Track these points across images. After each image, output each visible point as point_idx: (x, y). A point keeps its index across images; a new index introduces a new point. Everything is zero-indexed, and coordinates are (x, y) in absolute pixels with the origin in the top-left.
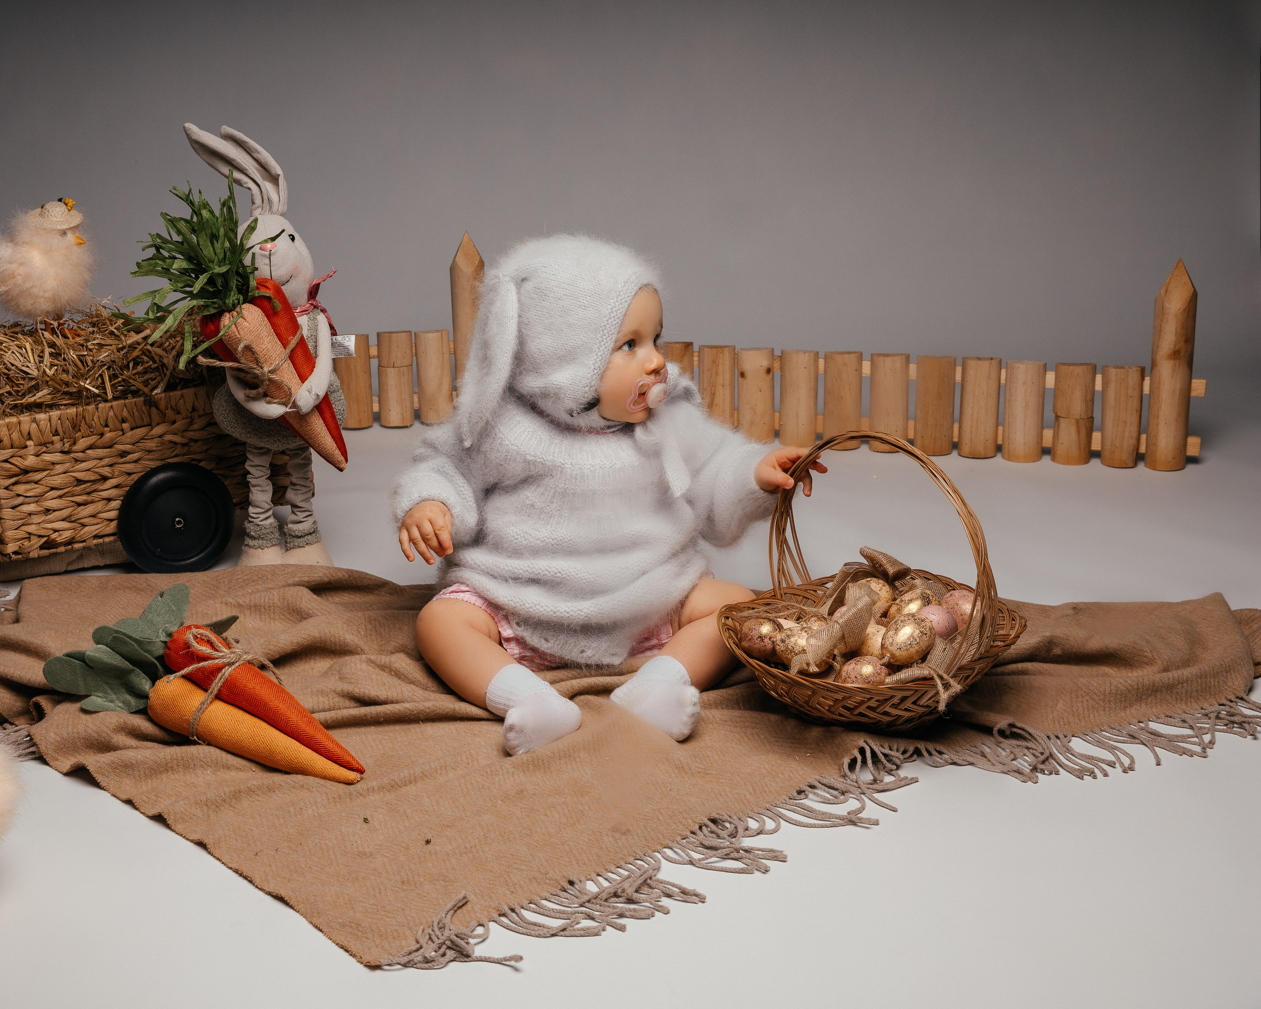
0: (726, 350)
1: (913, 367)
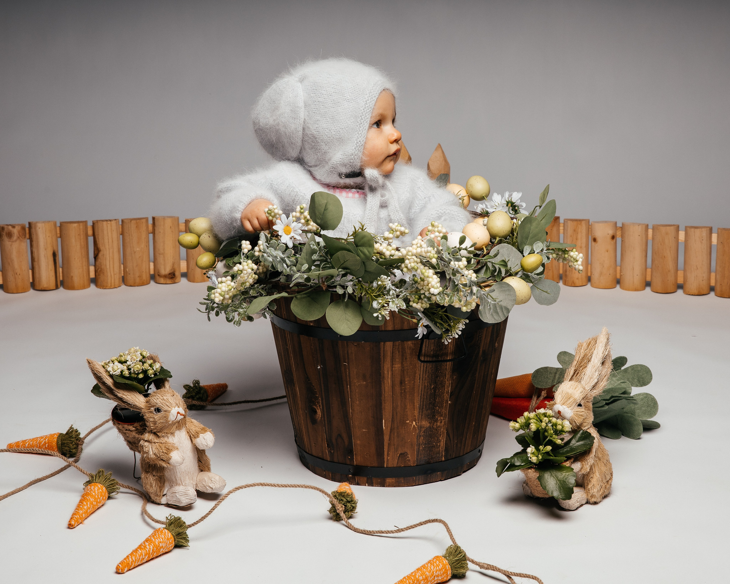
0: (583, 222)
1: (714, 237)
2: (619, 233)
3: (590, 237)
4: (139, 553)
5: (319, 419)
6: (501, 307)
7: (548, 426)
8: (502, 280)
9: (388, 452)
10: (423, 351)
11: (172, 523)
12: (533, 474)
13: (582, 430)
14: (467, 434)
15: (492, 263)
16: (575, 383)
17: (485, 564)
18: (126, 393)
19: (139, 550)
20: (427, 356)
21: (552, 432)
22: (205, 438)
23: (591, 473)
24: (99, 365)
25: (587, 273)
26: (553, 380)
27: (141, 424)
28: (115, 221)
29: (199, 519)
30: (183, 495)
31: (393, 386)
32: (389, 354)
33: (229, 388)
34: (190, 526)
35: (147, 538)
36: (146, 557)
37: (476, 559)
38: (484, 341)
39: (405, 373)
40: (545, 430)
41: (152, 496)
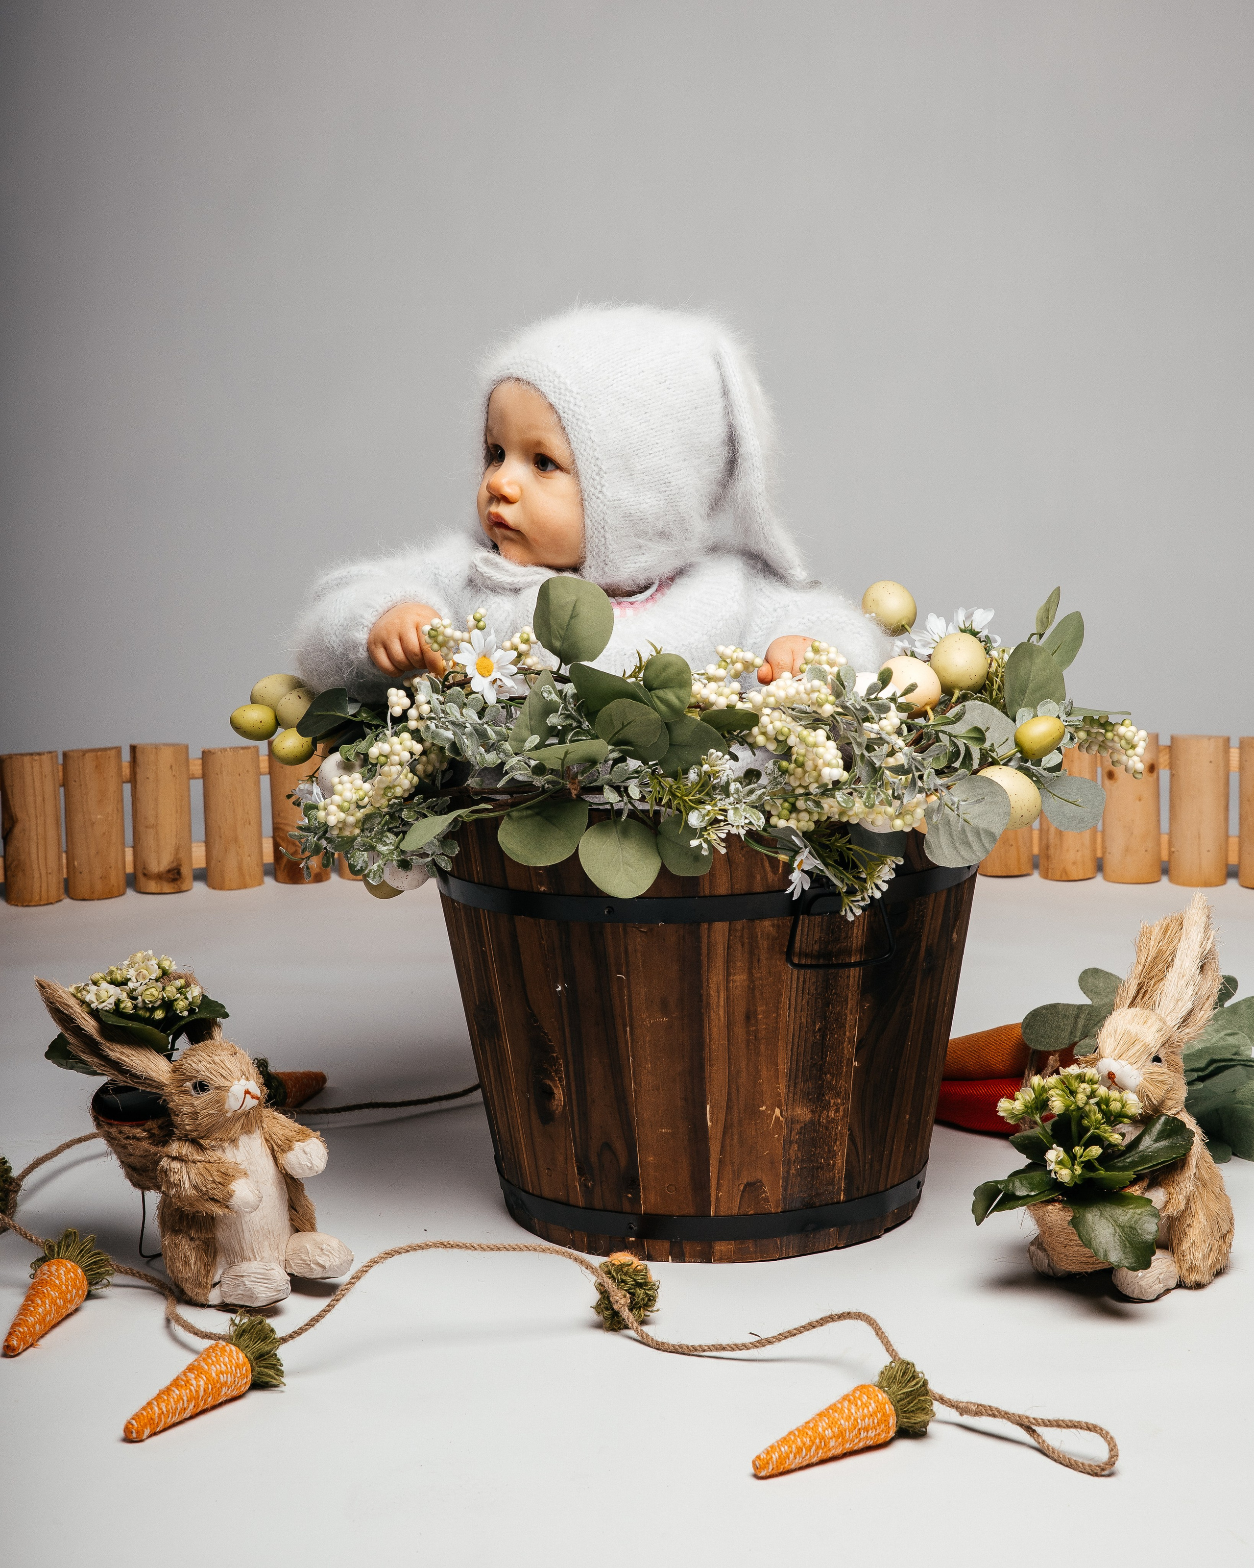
2: (1164, 759)
3: (1099, 770)
4: (175, 1397)
5: (560, 1109)
6: (977, 832)
7: (1090, 1105)
8: (975, 772)
9: (718, 1180)
10: (797, 944)
11: (244, 1331)
12: (1057, 1214)
13: (1164, 1114)
14: (893, 1142)
15: (950, 735)
16: (1142, 1012)
17: (971, 1403)
18: (127, 1051)
19: (173, 1389)
20: (806, 955)
21: (1099, 1116)
22: (307, 1150)
23: (1186, 1214)
24: (64, 992)
25: (1094, 850)
26: (1071, 1032)
27: (160, 1122)
28: (50, 755)
29: (306, 1322)
30: (259, 1280)
31: (730, 1025)
32: (720, 951)
33: (329, 1084)
34: (284, 1340)
35: (191, 1365)
36: (191, 1406)
37: (949, 1395)
38: (930, 924)
39: (757, 994)
40: (1082, 1113)
41: (188, 1288)
